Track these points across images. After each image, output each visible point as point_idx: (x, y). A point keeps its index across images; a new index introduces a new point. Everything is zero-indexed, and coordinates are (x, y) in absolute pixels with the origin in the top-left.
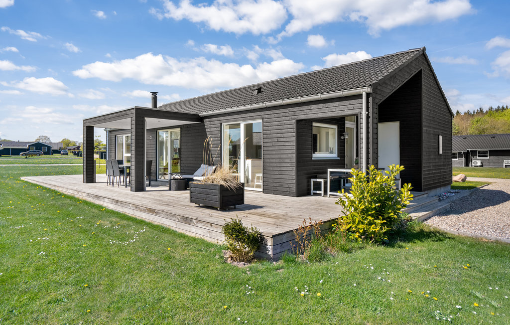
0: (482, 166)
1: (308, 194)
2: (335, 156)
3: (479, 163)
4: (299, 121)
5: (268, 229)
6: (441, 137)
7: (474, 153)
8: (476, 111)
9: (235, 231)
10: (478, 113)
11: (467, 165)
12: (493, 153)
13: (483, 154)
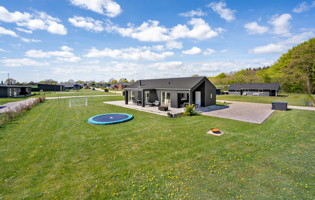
0: (246, 95)
1: (180, 108)
2: (186, 99)
3: (245, 94)
4: (178, 93)
5: (173, 114)
6: (211, 94)
7: (244, 90)
8: (258, 68)
9: (169, 114)
10: (258, 69)
11: (241, 95)
12: (250, 90)
13: (247, 90)
